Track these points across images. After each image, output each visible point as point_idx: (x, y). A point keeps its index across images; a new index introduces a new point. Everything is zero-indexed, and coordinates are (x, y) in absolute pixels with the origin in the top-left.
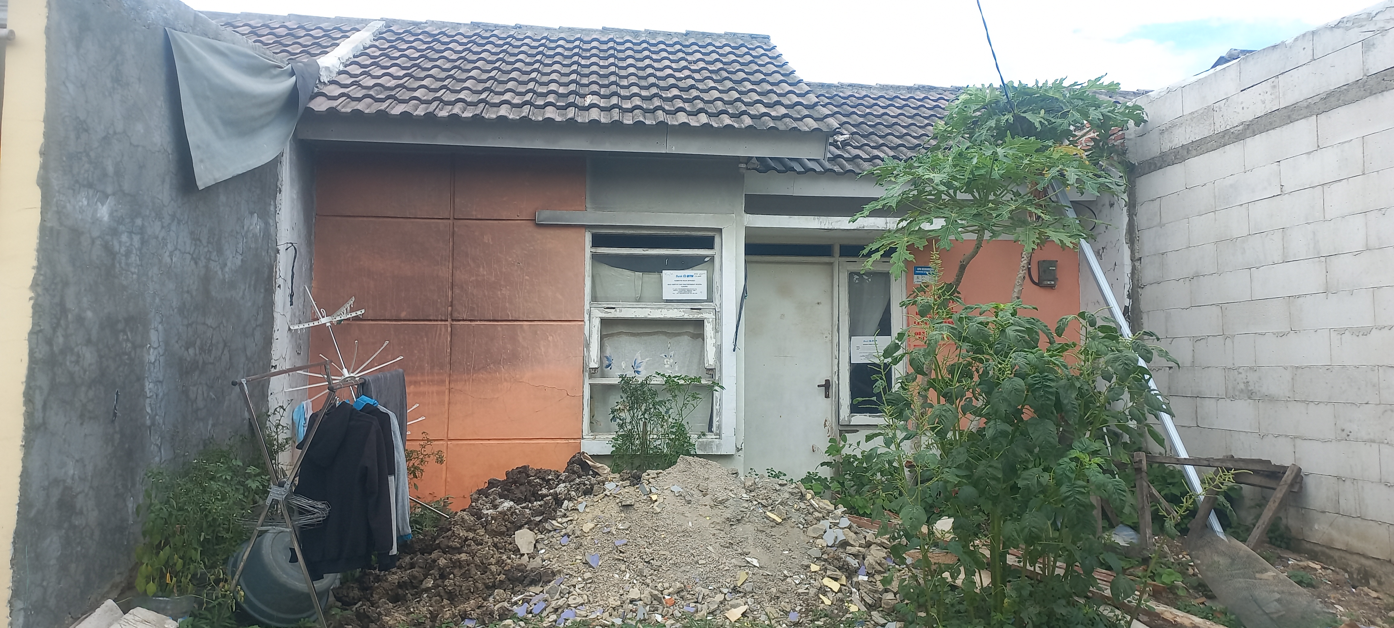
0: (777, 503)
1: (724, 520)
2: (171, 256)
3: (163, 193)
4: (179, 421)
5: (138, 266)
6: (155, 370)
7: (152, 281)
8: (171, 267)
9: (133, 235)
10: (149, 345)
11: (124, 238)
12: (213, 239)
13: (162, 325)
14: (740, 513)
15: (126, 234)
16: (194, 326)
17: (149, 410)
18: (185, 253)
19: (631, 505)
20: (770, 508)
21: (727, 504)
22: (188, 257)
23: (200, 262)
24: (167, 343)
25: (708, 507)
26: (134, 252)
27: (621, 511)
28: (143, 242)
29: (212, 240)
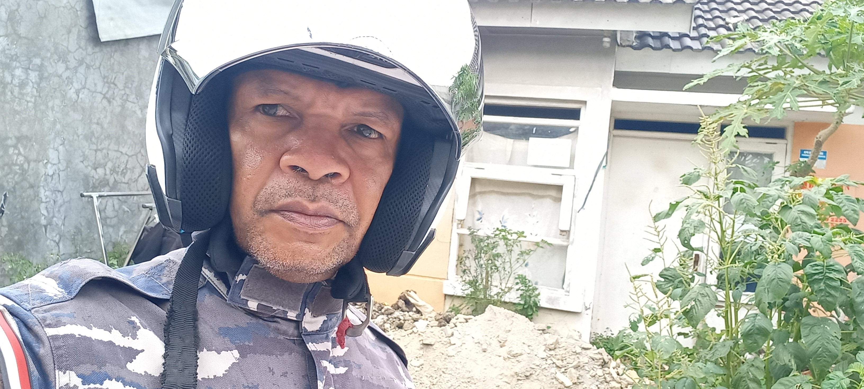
0: (570, 365)
1: (513, 374)
2: (77, 92)
3: (68, 41)
4: (83, 224)
5: (36, 97)
6: (53, 182)
7: (53, 110)
8: (76, 101)
9: (30, 72)
10: (45, 161)
11: (18, 72)
12: (132, 84)
13: (64, 147)
14: (529, 369)
15: (20, 69)
16: (105, 151)
17: (44, 212)
18: (95, 92)
19: (431, 345)
20: (563, 370)
21: (520, 358)
22: (99, 97)
23: (114, 102)
24: (69, 162)
25: (502, 358)
26: (31, 84)
27: (422, 348)
28: (41, 78)
29: (130, 86)
